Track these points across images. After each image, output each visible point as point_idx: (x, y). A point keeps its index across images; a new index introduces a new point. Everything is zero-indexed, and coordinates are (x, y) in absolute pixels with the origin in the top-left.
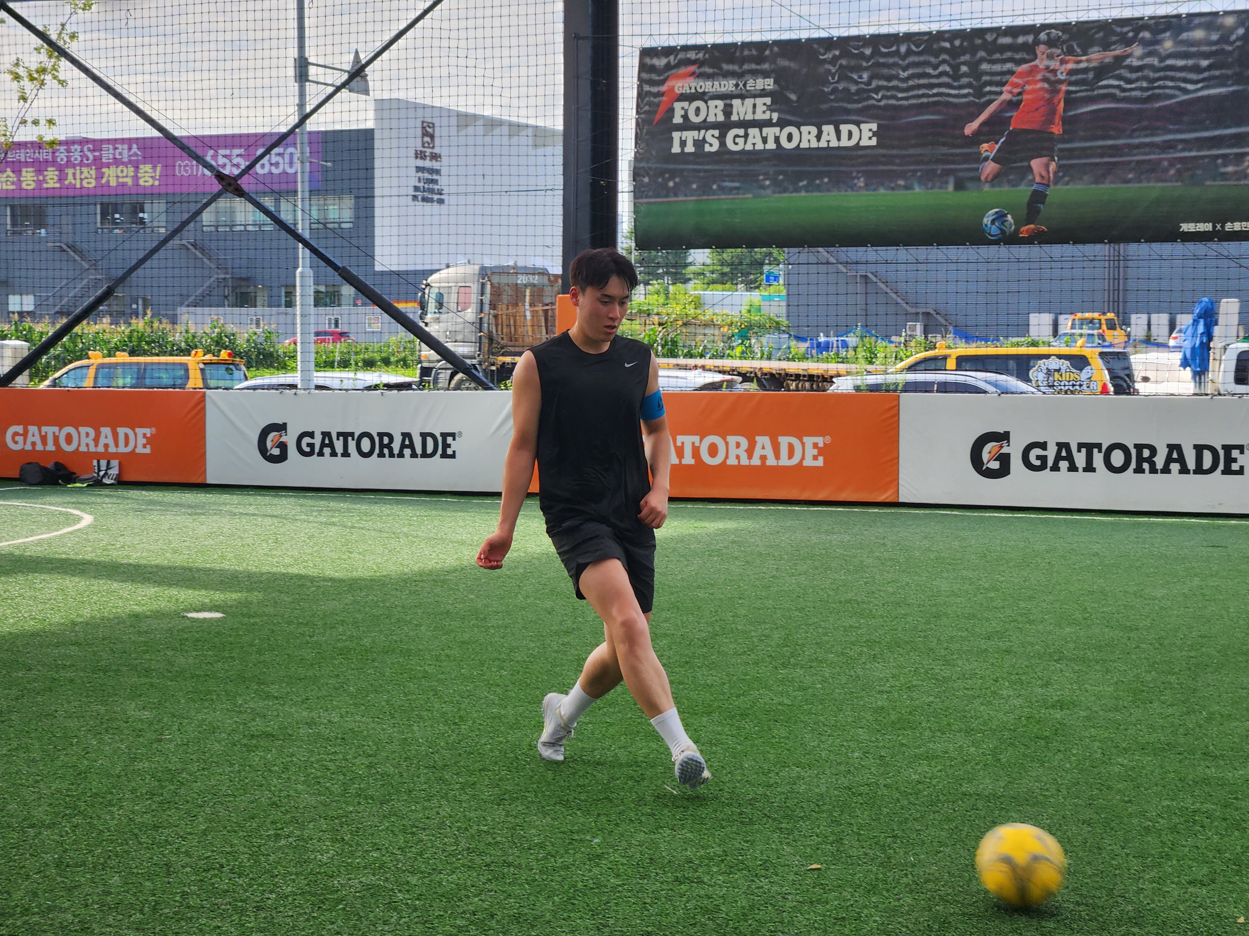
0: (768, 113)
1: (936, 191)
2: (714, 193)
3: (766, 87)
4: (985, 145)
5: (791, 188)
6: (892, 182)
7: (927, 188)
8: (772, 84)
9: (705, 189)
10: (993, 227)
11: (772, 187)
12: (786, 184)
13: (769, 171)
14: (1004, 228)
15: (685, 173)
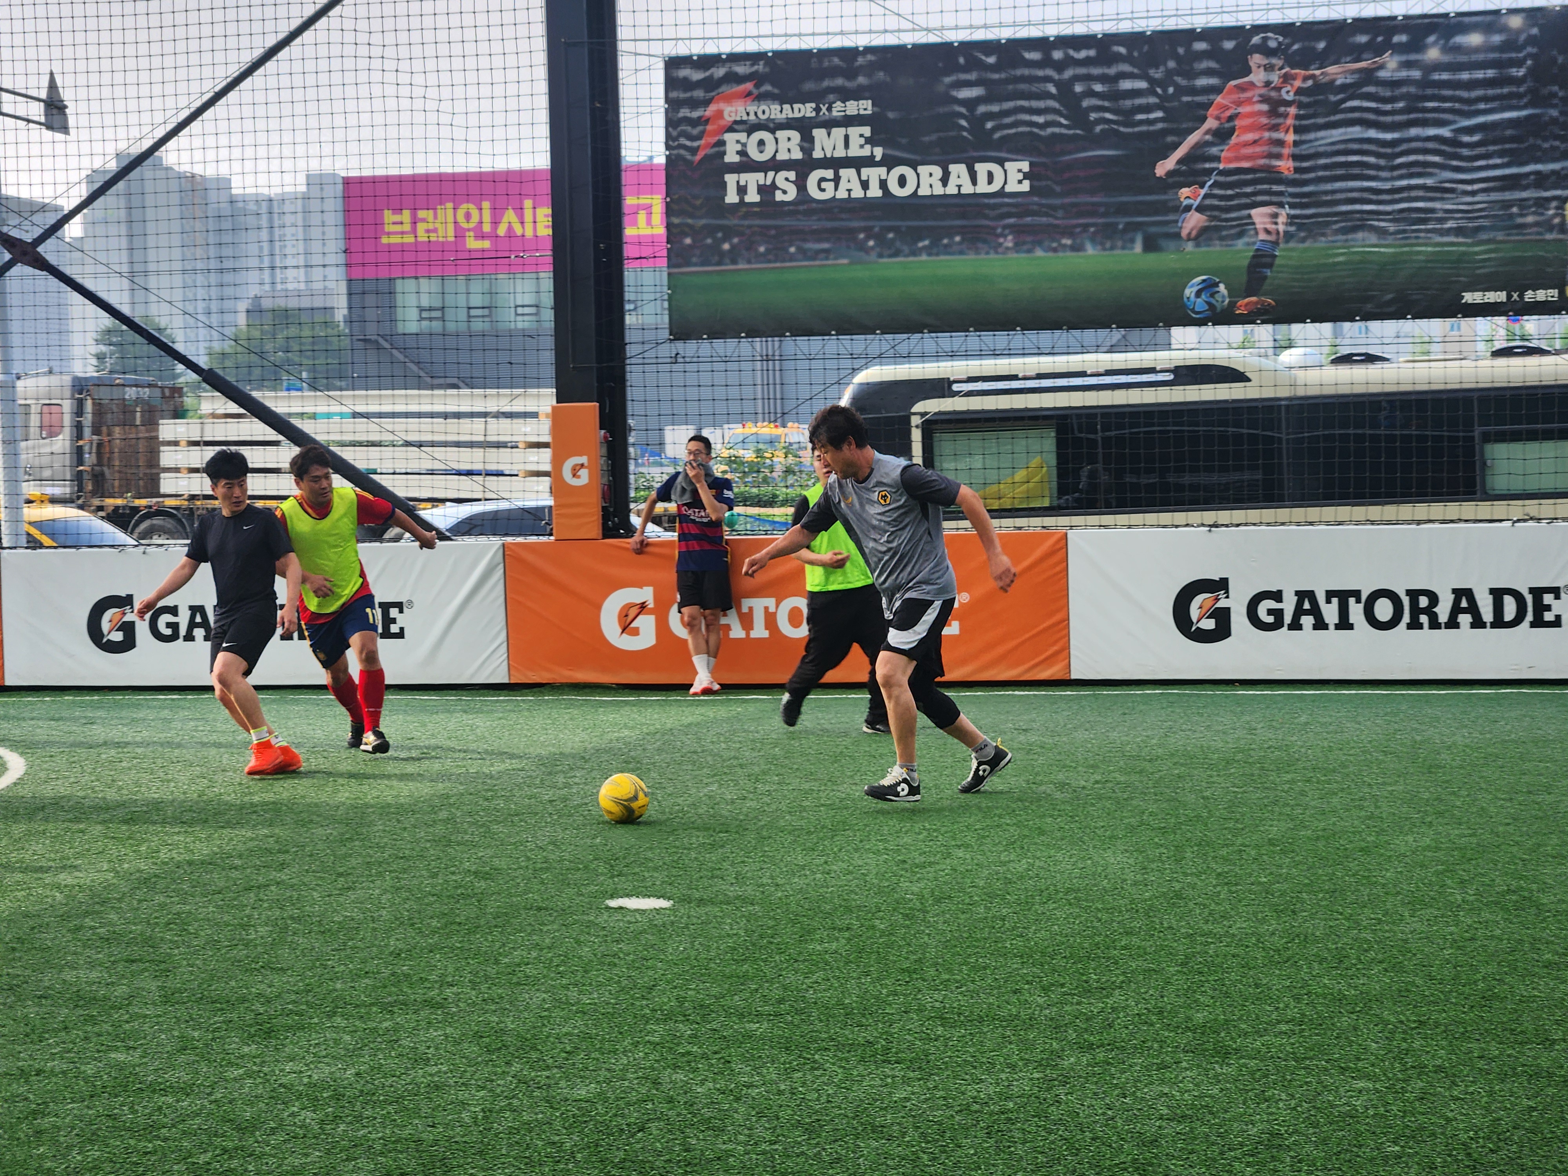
0: (868, 147)
1: (1116, 252)
2: (792, 258)
3: (862, 112)
4: (1185, 190)
5: (906, 249)
6: (1053, 240)
7: (1104, 249)
8: (870, 107)
9: (778, 253)
10: (1199, 300)
11: (878, 250)
12: (898, 244)
13: (873, 227)
14: (1213, 301)
15: (747, 231)
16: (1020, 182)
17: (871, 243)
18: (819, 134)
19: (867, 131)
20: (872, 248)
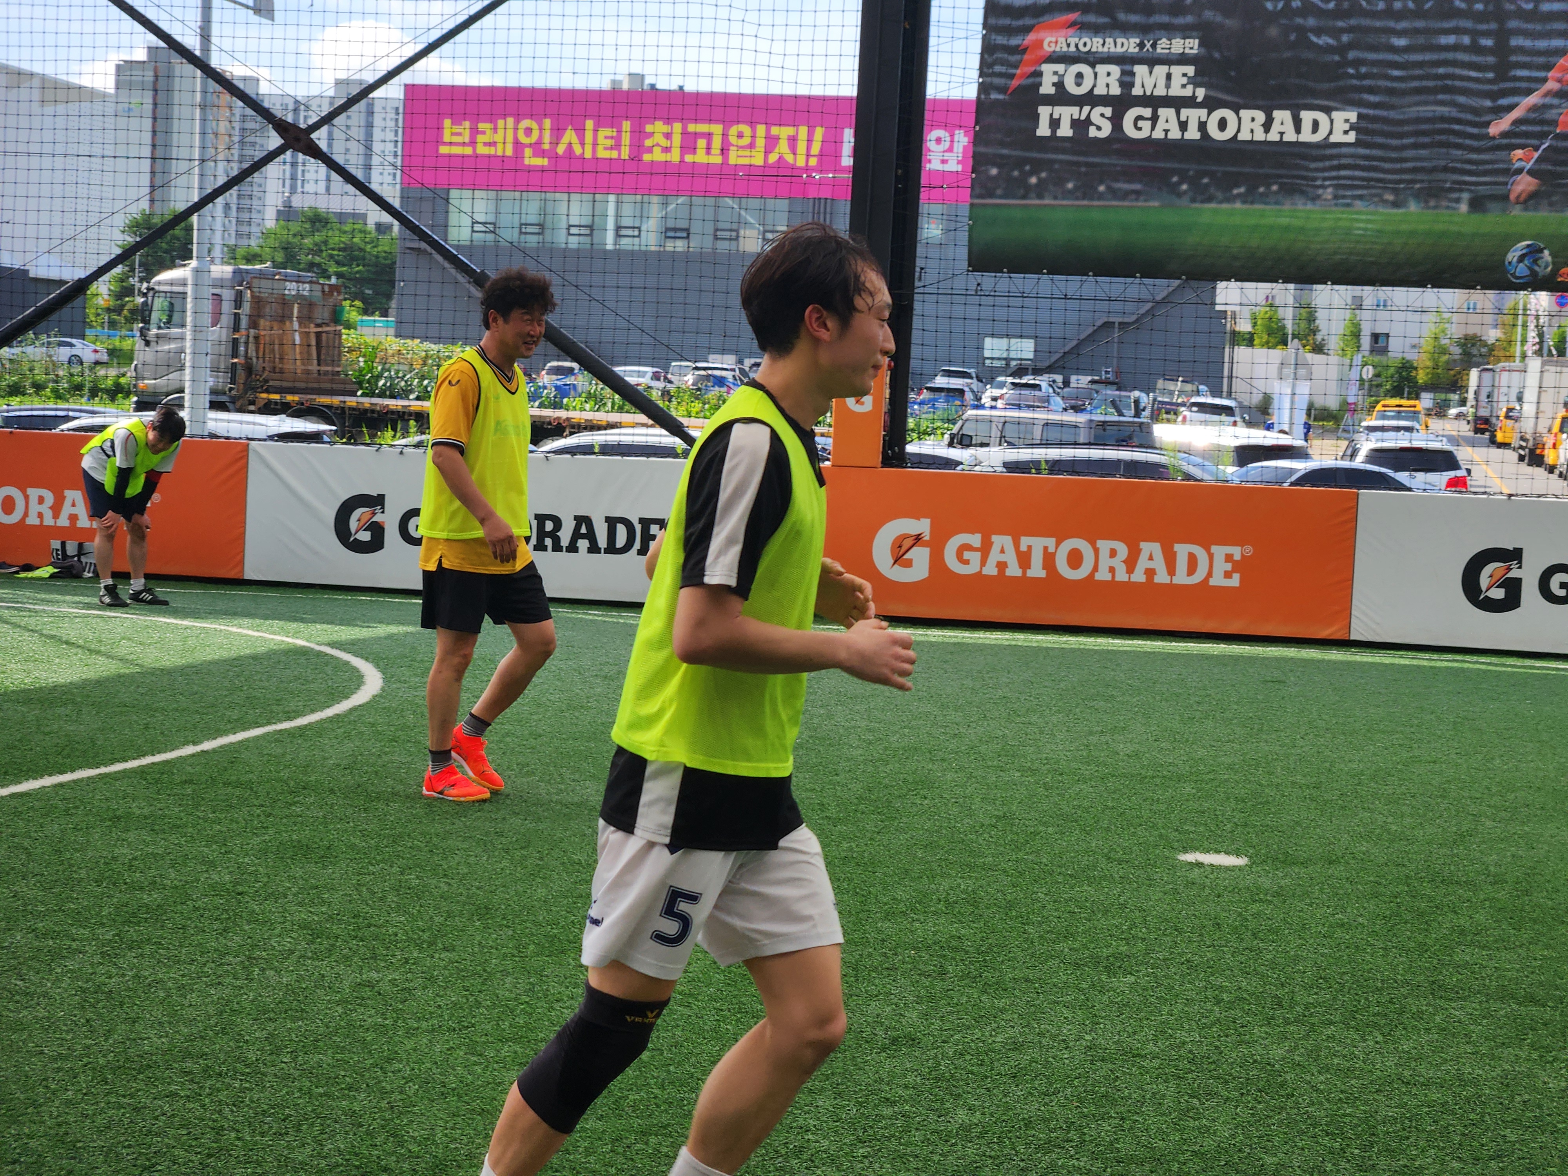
0: (1190, 88)
1: (1440, 211)
2: (1101, 196)
3: (1187, 51)
4: (1519, 153)
5: (1219, 195)
6: (1376, 195)
7: (1429, 208)
8: (1196, 47)
9: (1086, 191)
10: (1521, 265)
11: (1192, 194)
12: (1212, 190)
13: (1188, 170)
14: (1536, 268)
15: (1057, 166)
16: (1346, 132)
17: (1185, 187)
18: (1141, 70)
19: (1190, 70)
20: (1185, 192)
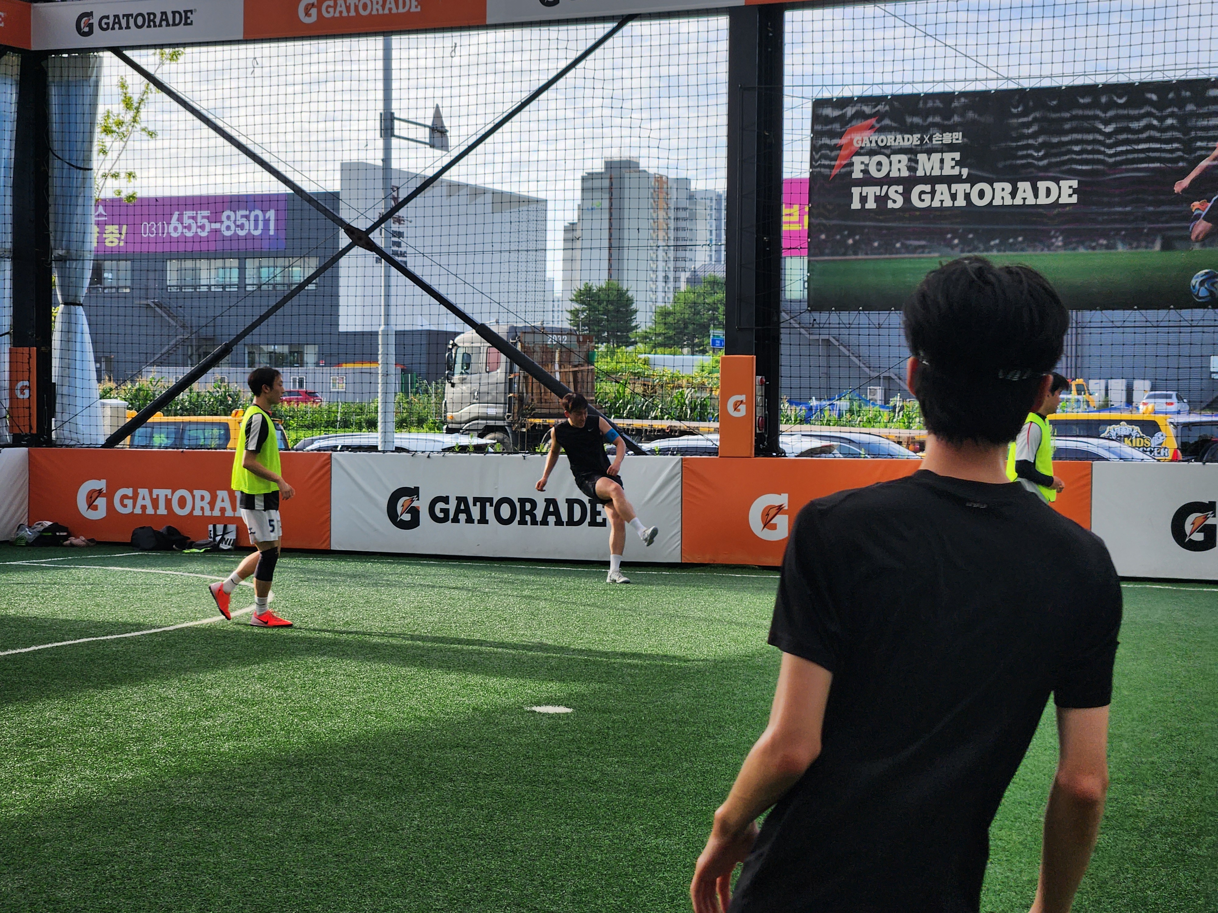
0: (957, 168)
1: (1141, 250)
2: (898, 252)
3: (954, 141)
5: (981, 247)
6: (1094, 241)
7: (1132, 248)
8: (960, 138)
9: (887, 248)
10: (1202, 288)
11: (961, 246)
12: (976, 243)
13: (958, 230)
14: (1214, 289)
15: (866, 230)
16: (1070, 196)
17: (956, 241)
18: (922, 158)
19: (957, 156)
20: (957, 245)
